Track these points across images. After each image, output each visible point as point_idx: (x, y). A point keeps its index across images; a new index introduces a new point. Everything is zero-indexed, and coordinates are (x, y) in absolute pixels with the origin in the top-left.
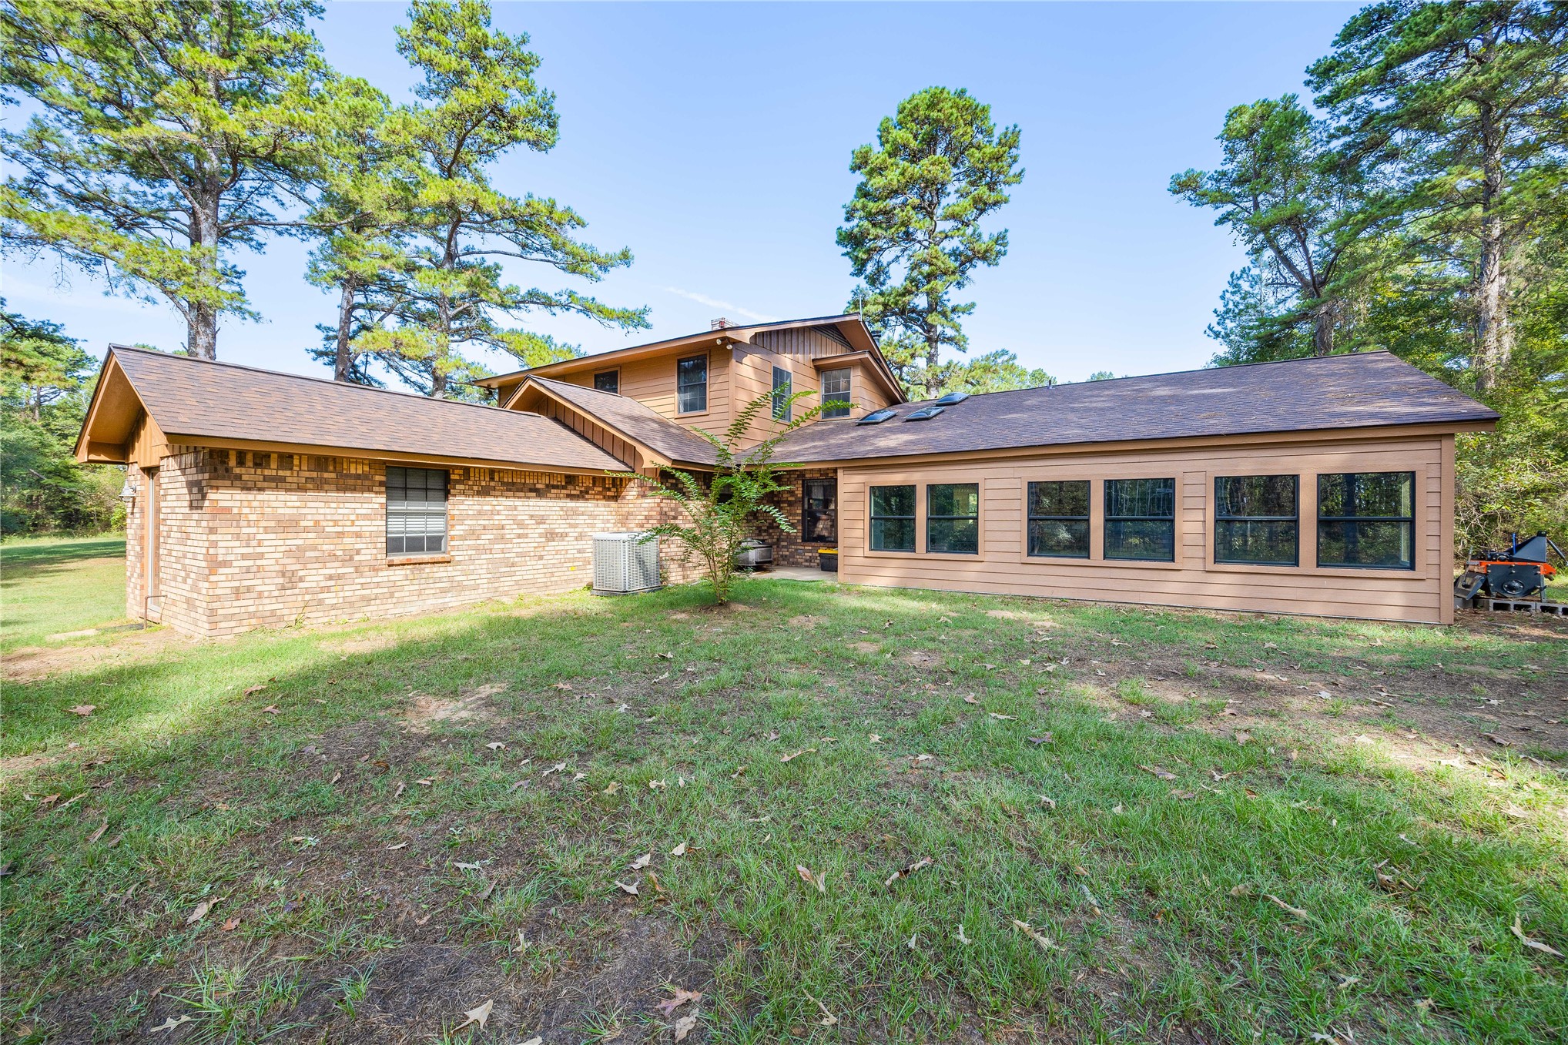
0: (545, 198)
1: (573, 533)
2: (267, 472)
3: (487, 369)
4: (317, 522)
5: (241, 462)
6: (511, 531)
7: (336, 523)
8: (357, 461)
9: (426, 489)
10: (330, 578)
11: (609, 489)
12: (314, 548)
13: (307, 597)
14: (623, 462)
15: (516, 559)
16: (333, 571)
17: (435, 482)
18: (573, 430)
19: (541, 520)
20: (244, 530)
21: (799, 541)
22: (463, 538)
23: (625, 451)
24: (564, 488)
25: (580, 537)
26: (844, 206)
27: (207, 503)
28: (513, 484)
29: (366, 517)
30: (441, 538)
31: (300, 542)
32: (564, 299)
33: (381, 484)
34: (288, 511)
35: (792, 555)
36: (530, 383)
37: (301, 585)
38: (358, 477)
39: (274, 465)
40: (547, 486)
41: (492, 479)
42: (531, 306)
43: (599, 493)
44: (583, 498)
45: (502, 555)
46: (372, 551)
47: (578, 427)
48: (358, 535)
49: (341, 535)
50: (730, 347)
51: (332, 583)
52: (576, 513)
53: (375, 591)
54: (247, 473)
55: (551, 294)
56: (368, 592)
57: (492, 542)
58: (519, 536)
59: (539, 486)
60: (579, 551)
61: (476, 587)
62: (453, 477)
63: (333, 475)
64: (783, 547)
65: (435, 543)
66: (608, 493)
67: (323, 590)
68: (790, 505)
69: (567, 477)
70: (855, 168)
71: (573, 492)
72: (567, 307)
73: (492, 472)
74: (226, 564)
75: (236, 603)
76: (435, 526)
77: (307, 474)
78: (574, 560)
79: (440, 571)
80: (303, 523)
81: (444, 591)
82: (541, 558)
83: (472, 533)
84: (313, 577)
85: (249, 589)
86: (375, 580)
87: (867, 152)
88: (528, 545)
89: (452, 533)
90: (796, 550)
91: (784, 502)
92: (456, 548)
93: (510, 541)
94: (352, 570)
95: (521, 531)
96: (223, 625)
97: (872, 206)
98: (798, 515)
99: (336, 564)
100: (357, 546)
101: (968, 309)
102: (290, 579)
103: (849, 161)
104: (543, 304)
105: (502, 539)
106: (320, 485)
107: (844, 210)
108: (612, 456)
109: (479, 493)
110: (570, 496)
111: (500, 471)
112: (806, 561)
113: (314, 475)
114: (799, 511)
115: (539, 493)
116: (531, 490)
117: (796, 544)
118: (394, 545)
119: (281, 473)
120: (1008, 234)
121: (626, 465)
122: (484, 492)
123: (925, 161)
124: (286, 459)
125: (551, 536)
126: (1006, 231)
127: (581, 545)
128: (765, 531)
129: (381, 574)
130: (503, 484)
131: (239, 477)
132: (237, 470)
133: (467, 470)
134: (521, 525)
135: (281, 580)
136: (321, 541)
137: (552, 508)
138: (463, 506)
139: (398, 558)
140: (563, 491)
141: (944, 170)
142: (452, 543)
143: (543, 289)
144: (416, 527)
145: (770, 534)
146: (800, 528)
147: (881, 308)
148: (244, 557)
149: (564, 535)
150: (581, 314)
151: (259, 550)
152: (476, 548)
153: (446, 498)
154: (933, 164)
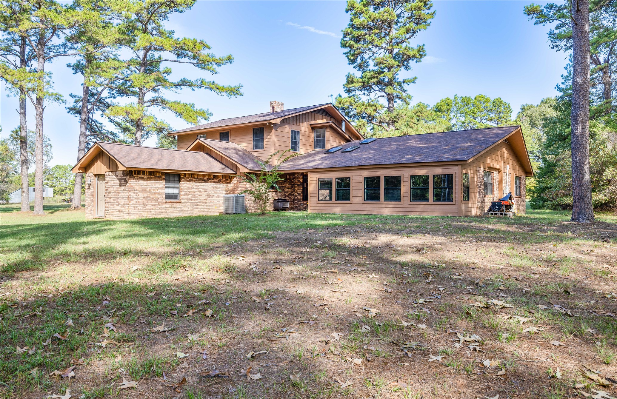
0: (192, 38)
1: (216, 195)
2: (140, 176)
3: (165, 122)
4: (150, 190)
5: (135, 174)
6: (197, 194)
7: (154, 190)
8: (158, 172)
9: (174, 180)
10: (153, 205)
11: (228, 180)
12: (149, 197)
13: (148, 210)
14: (232, 170)
15: (199, 203)
16: (153, 204)
17: (176, 178)
18: (214, 158)
19: (206, 191)
20: (136, 191)
21: (302, 200)
22: (184, 196)
23: (233, 166)
24: (213, 179)
25: (218, 197)
26: (342, 31)
27: (128, 184)
28: (198, 178)
29: (161, 189)
30: (177, 195)
31: (146, 195)
32: (199, 83)
33: (164, 179)
34: (144, 186)
35: (299, 206)
36: (198, 140)
37: (147, 207)
38: (159, 177)
39: (141, 174)
40: (208, 179)
41: (192, 177)
42: (183, 87)
43: (224, 181)
44: (219, 183)
45: (194, 202)
46: (162, 199)
47: (216, 157)
48: (159, 194)
49: (155, 193)
50: (272, 126)
51: (153, 207)
52: (216, 188)
53: (163, 210)
54: (136, 176)
55: (193, 80)
56: (161, 210)
57: (192, 197)
58: (199, 196)
59: (205, 179)
60: (218, 202)
61: (187, 211)
62: (181, 176)
63: (153, 176)
64: (296, 203)
65: (176, 197)
66: (227, 181)
67: (152, 209)
68: (298, 186)
69: (214, 176)
70: (347, 11)
71: (216, 181)
72: (200, 87)
73: (192, 174)
74: (132, 200)
75: (134, 211)
76: (176, 191)
77: (148, 176)
78: (216, 204)
79: (178, 206)
80: (147, 190)
81: (179, 212)
82: (206, 203)
83: (186, 194)
84: (149, 205)
85: (137, 207)
86: (163, 207)
87: (353, 4)
88: (202, 199)
89: (181, 194)
90: (300, 204)
91: (296, 185)
92: (183, 199)
93: (197, 197)
94: (157, 204)
95: (200, 194)
96: (132, 216)
97: (356, 33)
98: (301, 190)
99: (154, 202)
100: (159, 197)
101: (413, 80)
102: (145, 205)
103: (345, 7)
104: (189, 85)
105: (194, 196)
106: (150, 179)
107: (342, 33)
108: (229, 168)
109: (188, 181)
110: (214, 182)
111: (194, 174)
112: (304, 208)
113: (149, 176)
114: (302, 188)
115: (205, 181)
116: (203, 180)
117: (300, 201)
118: (167, 197)
119: (143, 176)
120: (424, 47)
121: (234, 171)
122: (190, 181)
123: (382, 10)
124: (144, 172)
125: (209, 196)
126: (424, 45)
127: (218, 199)
128: (288, 196)
129: (164, 205)
130: (195, 178)
131: (134, 177)
132: (134, 176)
133: (185, 174)
134: (200, 192)
135: (143, 205)
136: (150, 195)
137: (209, 186)
138: (184, 185)
139: (168, 201)
140: (213, 181)
141: (391, 15)
142: (181, 197)
143: (188, 78)
144: (172, 192)
145: (290, 198)
146: (302, 195)
147: (361, 84)
148: (136, 199)
149: (213, 196)
150: (208, 90)
151: (139, 197)
152: (187, 199)
153: (179, 183)
154: (385, 12)
